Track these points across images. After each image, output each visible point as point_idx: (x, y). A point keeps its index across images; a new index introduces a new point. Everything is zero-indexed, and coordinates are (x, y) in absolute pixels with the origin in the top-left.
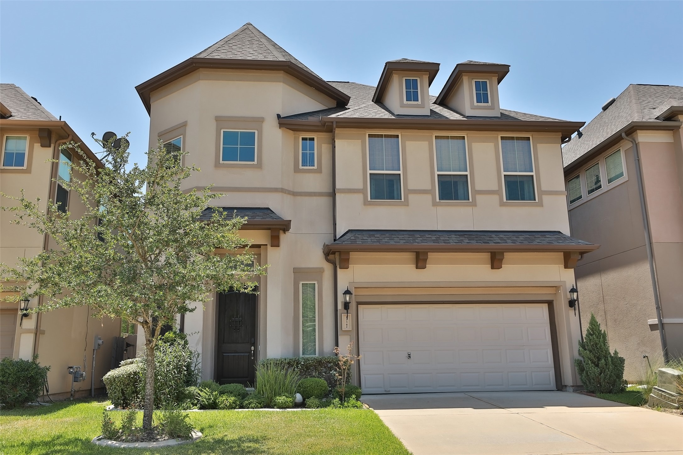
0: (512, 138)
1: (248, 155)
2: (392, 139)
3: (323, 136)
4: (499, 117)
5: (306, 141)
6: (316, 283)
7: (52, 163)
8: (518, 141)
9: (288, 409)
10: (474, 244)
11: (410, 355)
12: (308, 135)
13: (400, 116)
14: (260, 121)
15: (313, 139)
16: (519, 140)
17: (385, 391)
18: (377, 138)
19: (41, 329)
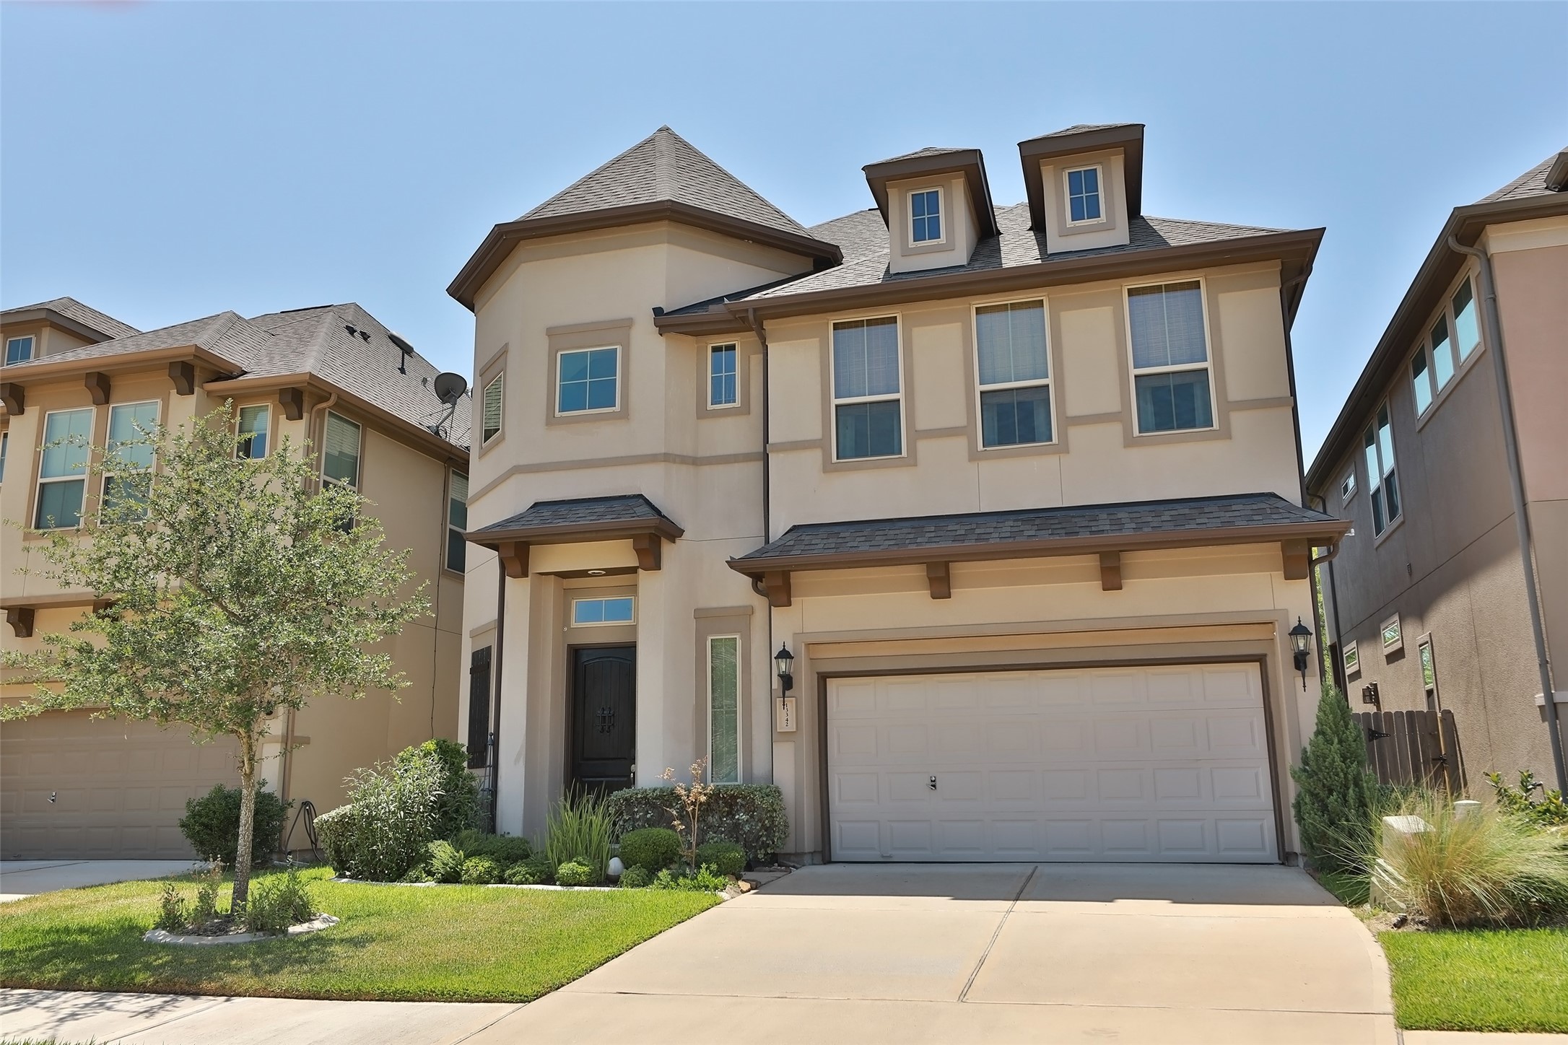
0: (1158, 289)
1: (604, 395)
2: (886, 326)
3: (752, 339)
4: (1125, 245)
5: (720, 353)
6: (737, 637)
7: (306, 447)
8: (1172, 294)
9: (576, 888)
10: (1045, 538)
11: (934, 781)
12: (723, 341)
13: (900, 276)
14: (627, 324)
15: (732, 348)
16: (1177, 290)
17: (883, 857)
18: (853, 330)
19: (295, 734)
